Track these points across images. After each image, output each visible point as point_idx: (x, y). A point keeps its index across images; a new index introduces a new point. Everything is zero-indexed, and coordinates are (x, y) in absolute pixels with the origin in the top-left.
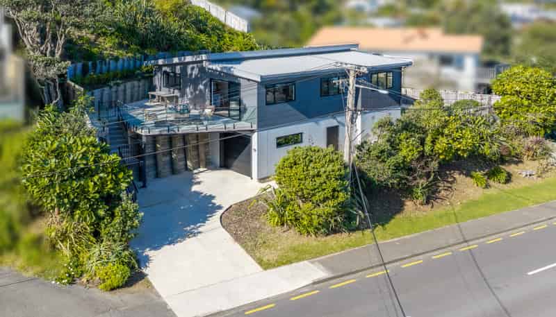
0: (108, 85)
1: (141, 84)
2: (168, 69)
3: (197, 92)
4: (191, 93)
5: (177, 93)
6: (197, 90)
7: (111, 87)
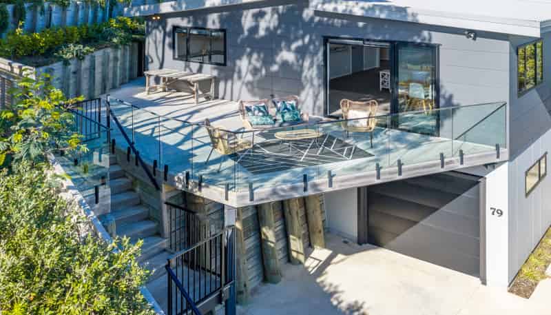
0: (60, 59)
1: (119, 53)
2: (183, 23)
3: (275, 68)
4: (255, 71)
5: (209, 71)
6: (274, 62)
7: (66, 63)
